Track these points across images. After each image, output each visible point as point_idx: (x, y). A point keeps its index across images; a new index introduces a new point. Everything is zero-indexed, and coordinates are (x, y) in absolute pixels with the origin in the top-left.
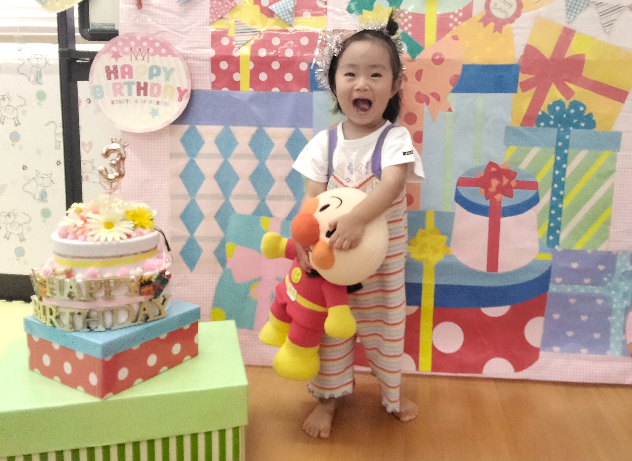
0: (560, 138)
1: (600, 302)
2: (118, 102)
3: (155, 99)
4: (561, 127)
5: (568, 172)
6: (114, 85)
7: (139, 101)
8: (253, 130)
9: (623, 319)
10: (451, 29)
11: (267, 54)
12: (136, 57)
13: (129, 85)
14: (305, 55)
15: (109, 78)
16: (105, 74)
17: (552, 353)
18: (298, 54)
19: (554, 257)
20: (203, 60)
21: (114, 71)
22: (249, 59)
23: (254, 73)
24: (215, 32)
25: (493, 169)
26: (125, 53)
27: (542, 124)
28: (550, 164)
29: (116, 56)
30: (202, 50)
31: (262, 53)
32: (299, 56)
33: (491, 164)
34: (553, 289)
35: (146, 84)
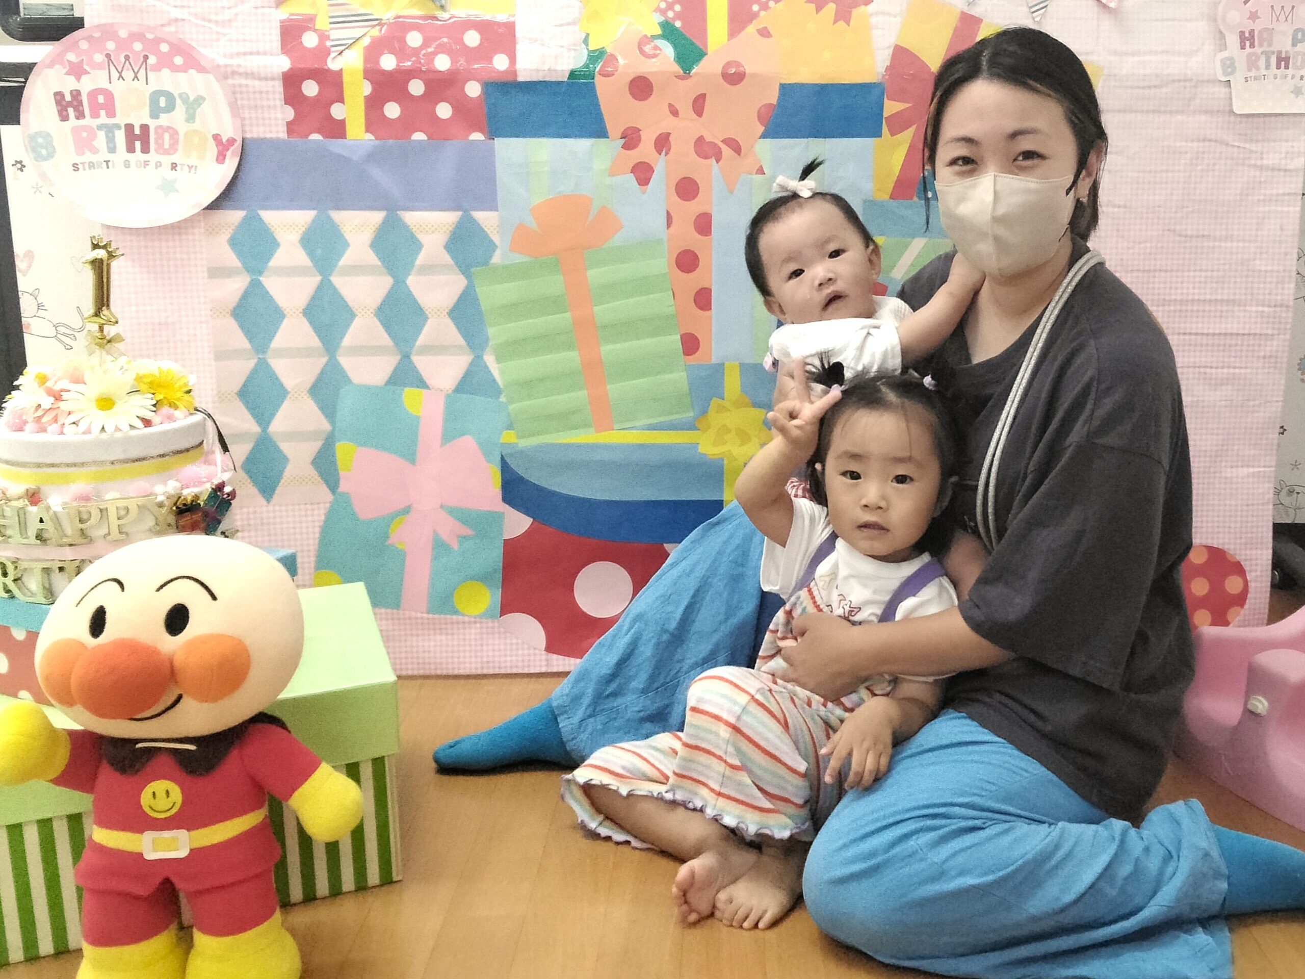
2: (87, 166)
3: (167, 160)
6: (76, 131)
7: (133, 164)
8: (377, 217)
10: (756, 15)
11: (398, 65)
12: (120, 73)
13: (110, 130)
14: (476, 66)
15: (64, 118)
16: (53, 109)
18: (462, 66)
20: (266, 79)
21: (75, 103)
22: (361, 74)
23: (374, 104)
24: (288, 20)
29: (77, 71)
30: (262, 58)
31: (388, 62)
35: (145, 128)
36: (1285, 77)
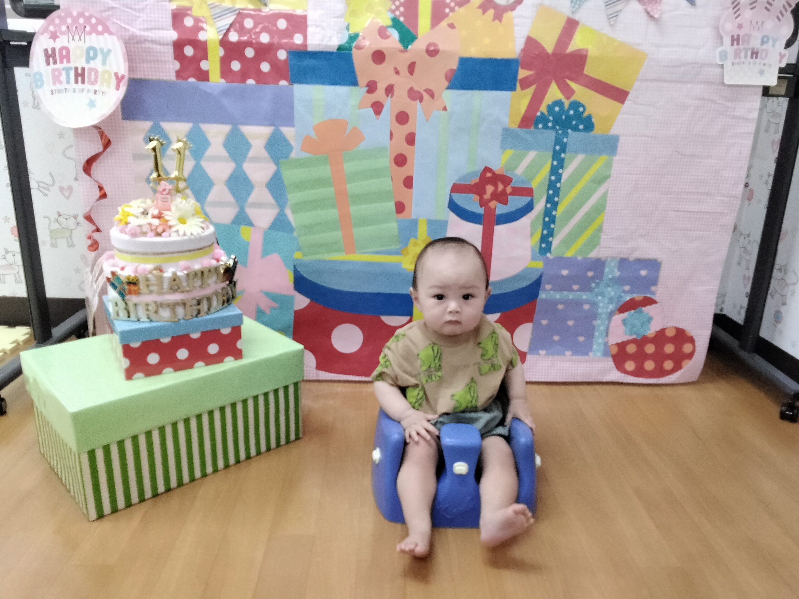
0: (558, 141)
1: (586, 307)
2: (57, 91)
3: (93, 88)
4: (560, 130)
5: (564, 178)
6: (53, 71)
7: (77, 90)
8: (226, 129)
9: (607, 322)
10: (447, 15)
11: (239, 39)
12: (73, 37)
13: (67, 70)
14: (284, 41)
15: (48, 64)
16: (43, 59)
17: (538, 356)
18: (276, 40)
19: (545, 264)
20: (164, 44)
21: (53, 55)
22: (218, 44)
23: (225, 62)
24: (176, 9)
25: (489, 175)
26: (63, 33)
27: (540, 126)
28: (547, 169)
29: (54, 36)
30: (161, 31)
31: (234, 37)
32: (276, 42)
33: (487, 169)
34: (542, 295)
35: (83, 69)
36: (755, 63)
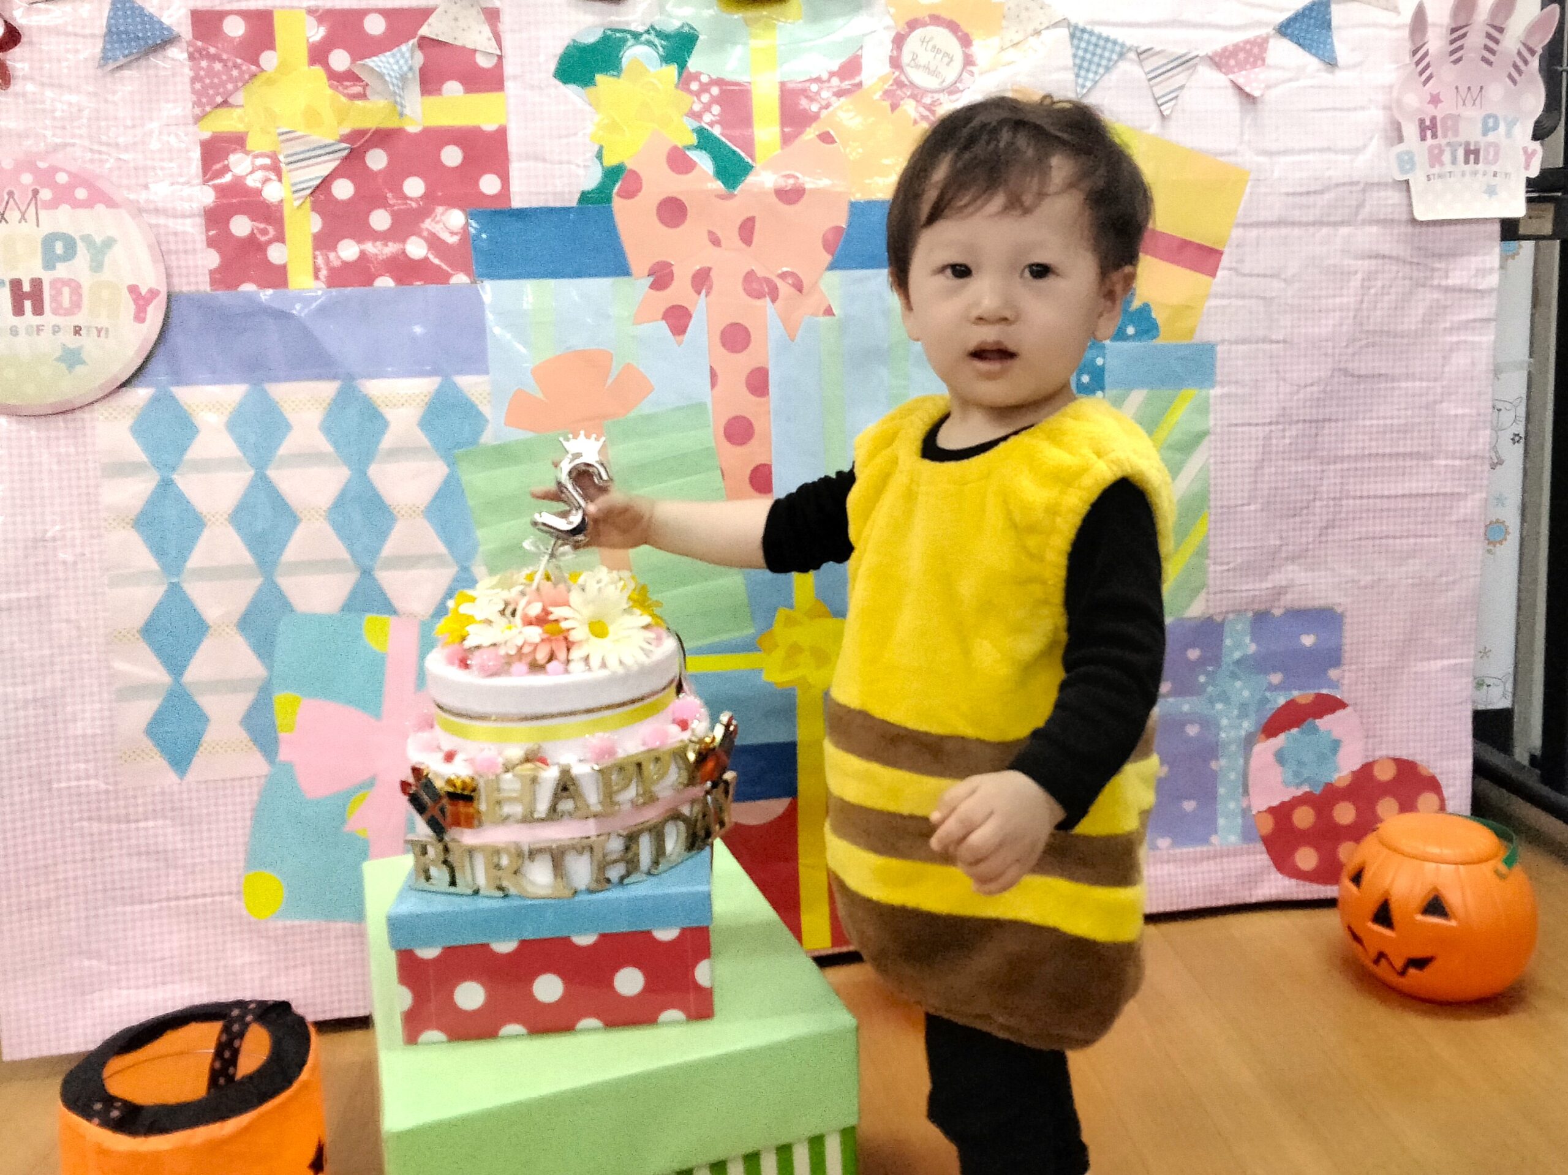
1: (1192, 730)
3: (68, 322)
7: (22, 332)
8: (327, 390)
9: (1241, 761)
10: (814, 117)
11: (355, 193)
20: (183, 216)
22: (306, 208)
23: (324, 243)
24: (211, 139)
31: (343, 191)
35: (37, 284)
36: (1475, 173)
